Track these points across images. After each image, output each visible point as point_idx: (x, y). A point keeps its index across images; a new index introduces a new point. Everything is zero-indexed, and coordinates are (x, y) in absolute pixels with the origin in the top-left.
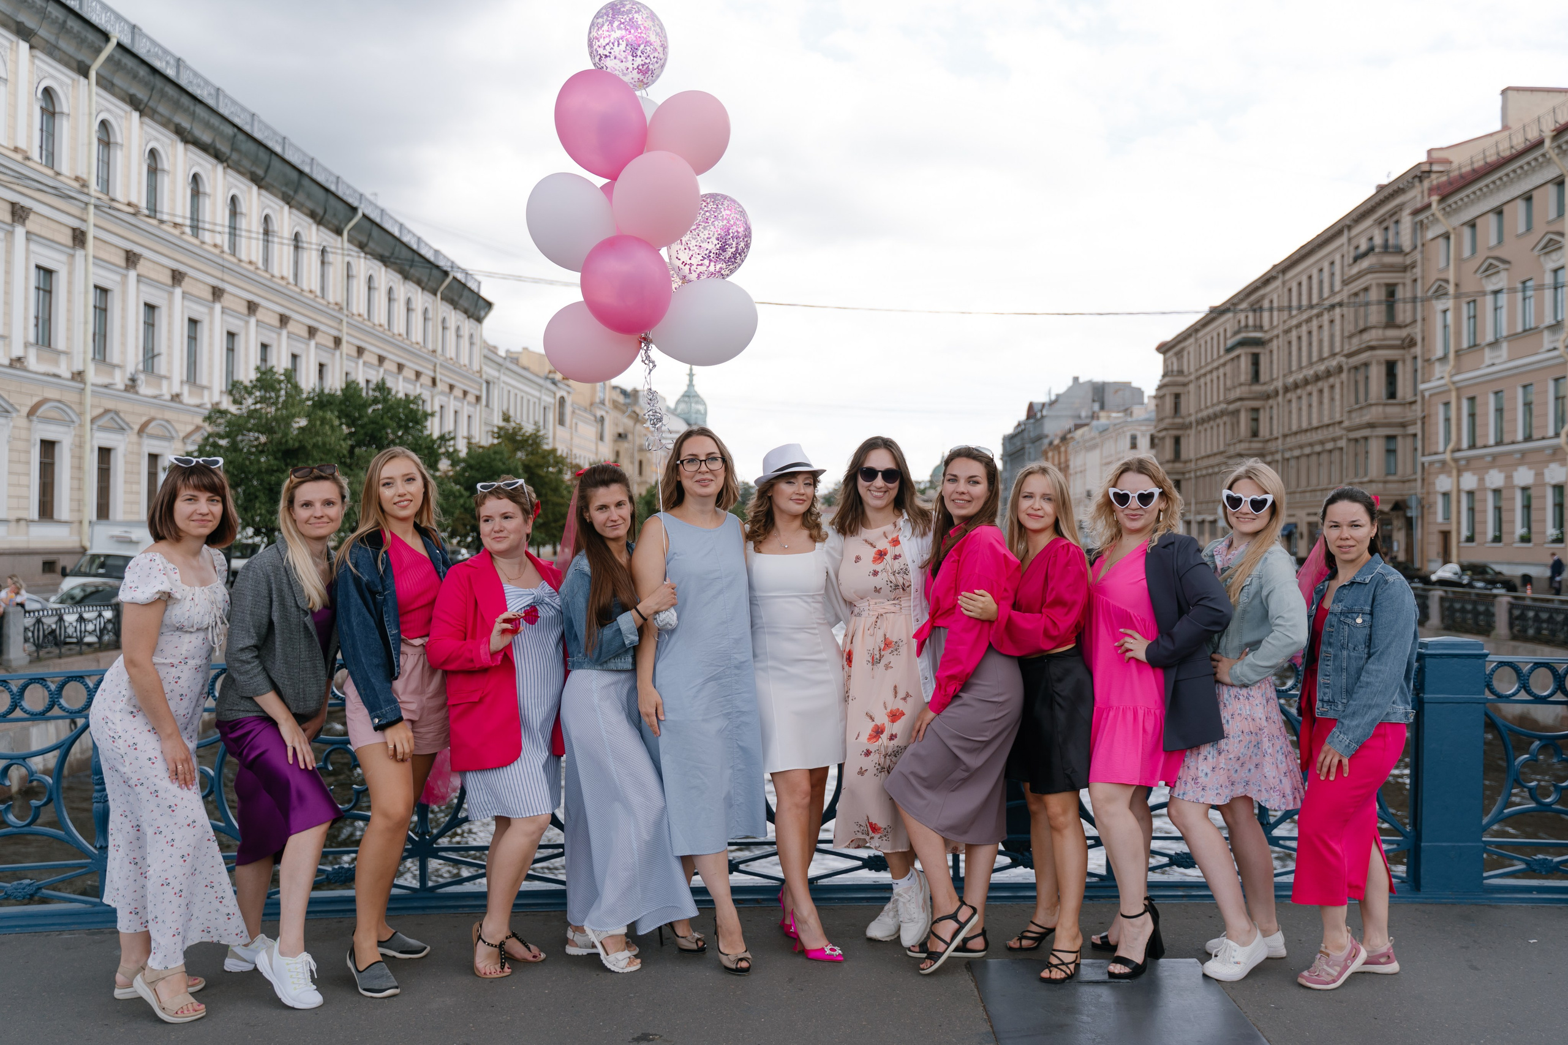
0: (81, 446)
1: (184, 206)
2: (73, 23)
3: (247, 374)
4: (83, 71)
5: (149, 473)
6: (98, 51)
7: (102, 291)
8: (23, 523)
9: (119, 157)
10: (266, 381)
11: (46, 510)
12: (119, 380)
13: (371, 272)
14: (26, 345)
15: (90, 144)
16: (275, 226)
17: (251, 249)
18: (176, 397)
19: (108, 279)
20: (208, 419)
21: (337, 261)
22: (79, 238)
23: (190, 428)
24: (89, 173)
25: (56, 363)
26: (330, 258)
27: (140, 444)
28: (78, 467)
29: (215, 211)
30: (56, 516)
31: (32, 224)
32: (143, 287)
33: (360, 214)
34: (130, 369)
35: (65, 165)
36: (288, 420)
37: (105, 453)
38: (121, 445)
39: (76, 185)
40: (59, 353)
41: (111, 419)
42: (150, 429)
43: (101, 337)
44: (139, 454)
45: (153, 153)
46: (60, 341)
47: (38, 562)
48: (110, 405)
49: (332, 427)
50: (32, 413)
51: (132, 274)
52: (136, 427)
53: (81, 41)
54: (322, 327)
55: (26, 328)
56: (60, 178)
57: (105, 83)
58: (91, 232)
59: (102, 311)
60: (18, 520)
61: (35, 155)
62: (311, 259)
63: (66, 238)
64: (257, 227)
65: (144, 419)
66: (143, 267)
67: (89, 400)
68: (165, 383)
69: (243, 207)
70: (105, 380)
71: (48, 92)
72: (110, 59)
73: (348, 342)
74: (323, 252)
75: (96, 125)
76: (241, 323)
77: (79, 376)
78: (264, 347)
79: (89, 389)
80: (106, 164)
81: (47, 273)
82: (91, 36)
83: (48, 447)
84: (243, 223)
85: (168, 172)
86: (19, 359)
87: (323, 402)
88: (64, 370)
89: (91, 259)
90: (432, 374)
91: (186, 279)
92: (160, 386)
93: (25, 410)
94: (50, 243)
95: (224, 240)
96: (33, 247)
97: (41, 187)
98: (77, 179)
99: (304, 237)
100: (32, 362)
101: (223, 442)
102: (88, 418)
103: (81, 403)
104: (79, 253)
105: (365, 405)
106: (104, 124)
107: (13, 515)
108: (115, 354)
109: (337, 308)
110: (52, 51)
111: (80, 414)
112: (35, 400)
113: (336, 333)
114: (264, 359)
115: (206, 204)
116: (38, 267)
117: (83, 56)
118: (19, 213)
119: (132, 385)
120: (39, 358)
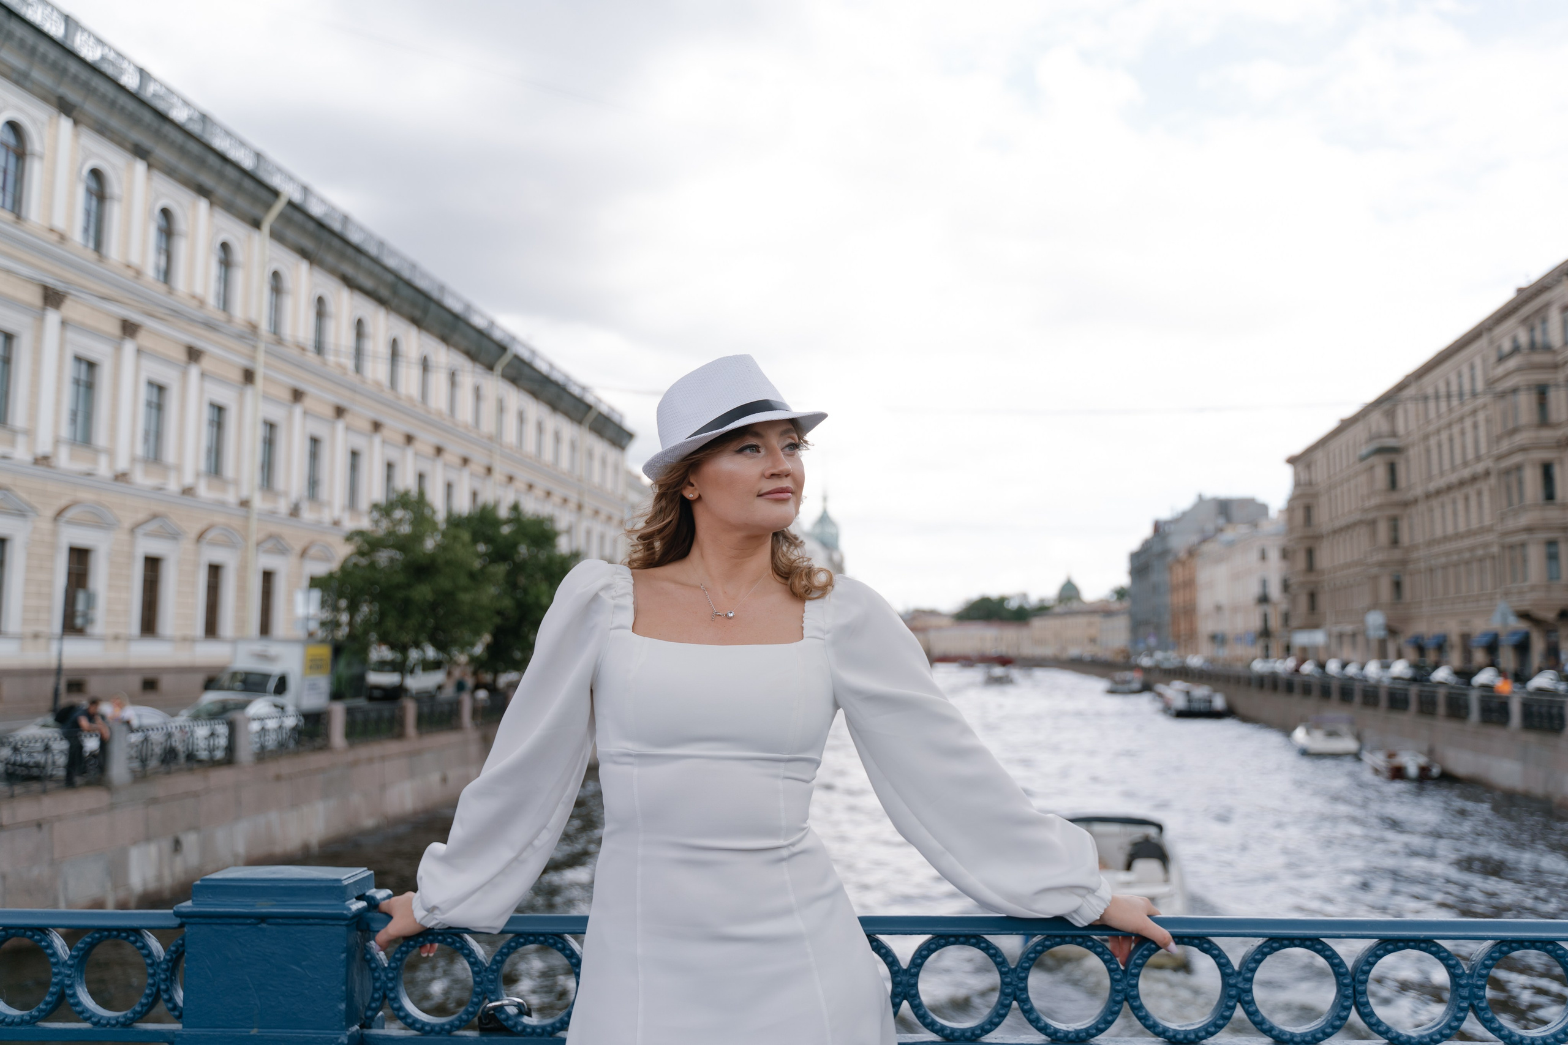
0: (246, 569)
2: (248, 184)
4: (256, 224)
6: (268, 207)
7: (270, 426)
9: (288, 303)
11: (211, 629)
12: (283, 506)
14: (198, 475)
15: (262, 291)
19: (276, 414)
22: (249, 376)
24: (260, 317)
25: (225, 492)
28: (242, 588)
31: (206, 363)
34: (294, 496)
35: (238, 311)
36: (416, 538)
37: (268, 576)
38: (284, 568)
39: (248, 328)
41: (276, 544)
43: (268, 466)
45: (320, 300)
46: (229, 471)
47: (200, 679)
48: (273, 529)
50: (200, 537)
51: (298, 409)
52: (299, 551)
53: (254, 199)
55: (198, 460)
57: (277, 236)
59: (269, 443)
63: (237, 376)
66: (308, 402)
67: (254, 525)
71: (225, 246)
72: (282, 215)
75: (268, 275)
77: (245, 504)
80: (276, 310)
81: (219, 410)
82: (264, 194)
83: (215, 571)
87: (455, 522)
88: (231, 497)
89: (260, 396)
94: (222, 381)
96: (207, 385)
100: (202, 491)
102: (254, 542)
104: (249, 391)
106: (276, 275)
108: (280, 482)
110: (229, 208)
111: (247, 538)
116: (211, 405)
117: (256, 211)
118: (194, 354)
119: (295, 511)
120: (210, 487)
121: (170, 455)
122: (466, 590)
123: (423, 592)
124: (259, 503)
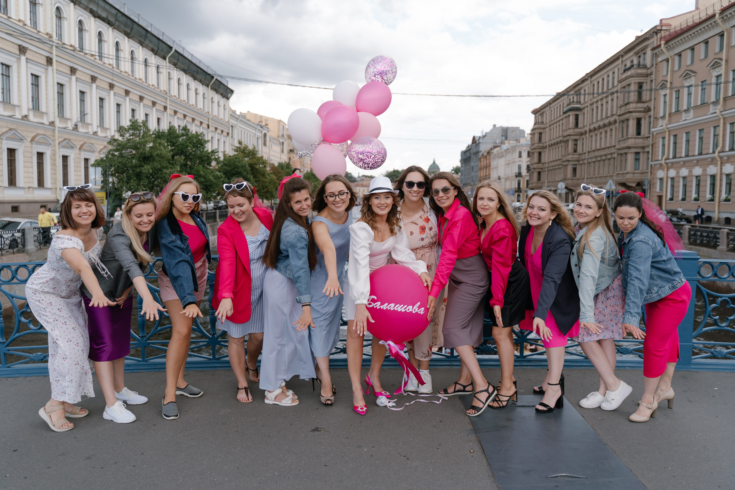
0: (54, 155)
1: (95, 46)
3: (126, 123)
5: (85, 167)
7: (61, 85)
8: (31, 189)
9: (65, 23)
10: (134, 126)
11: (41, 183)
12: (70, 125)
13: (179, 76)
14: (29, 110)
15: (52, 18)
16: (136, 55)
17: (125, 66)
18: (95, 133)
19: (63, 80)
20: (110, 143)
21: (164, 72)
22: (49, 61)
23: (102, 147)
24: (52, 31)
25: (42, 118)
26: (161, 70)
27: (80, 154)
28: (54, 164)
29: (109, 49)
30: (45, 186)
31: (29, 55)
32: (79, 84)
33: (173, 50)
34: (75, 120)
35: (41, 28)
36: (144, 144)
37: (65, 158)
38: (72, 155)
39: (47, 37)
40: (43, 113)
41: (68, 144)
42: (85, 147)
43: (61, 106)
44: (80, 158)
45: (80, 22)
46: (43, 108)
47: (39, 205)
48: (67, 137)
49: (164, 147)
50: (32, 140)
51: (74, 78)
52: (78, 147)
54: (158, 102)
55: (28, 102)
56: (40, 34)
58: (55, 59)
59: (61, 94)
60: (29, 188)
61: (28, 23)
62: (152, 71)
63: (44, 61)
64: (128, 56)
65: (82, 143)
66: (78, 74)
67: (57, 134)
68: (90, 127)
69: (121, 47)
70: (63, 125)
73: (170, 108)
74: (158, 67)
75: (54, 9)
76: (122, 100)
77: (52, 123)
78: (133, 110)
79: (57, 129)
80: (60, 27)
81: (36, 77)
83: (40, 155)
84: (121, 54)
85: (88, 31)
86: (26, 116)
87: (159, 135)
88: (45, 121)
89: (55, 71)
90: (207, 123)
91: (98, 80)
92: (88, 128)
93: (29, 139)
94: (37, 63)
95: (113, 62)
96: (29, 65)
97: (32, 38)
98: (47, 34)
99: (149, 61)
100: (31, 117)
101: (117, 153)
102: (57, 142)
103: (54, 136)
104: (50, 68)
105: (178, 136)
106: (58, 8)
107: (27, 186)
108: (67, 114)
109: (165, 93)
111: (54, 141)
112: (34, 134)
113: (164, 104)
114: (133, 116)
115: (105, 46)
116: (32, 75)
118: (22, 50)
119: (76, 128)
120: (34, 116)
121: (15, 101)
122: (167, 168)
123: (147, 169)
124: (58, 124)
